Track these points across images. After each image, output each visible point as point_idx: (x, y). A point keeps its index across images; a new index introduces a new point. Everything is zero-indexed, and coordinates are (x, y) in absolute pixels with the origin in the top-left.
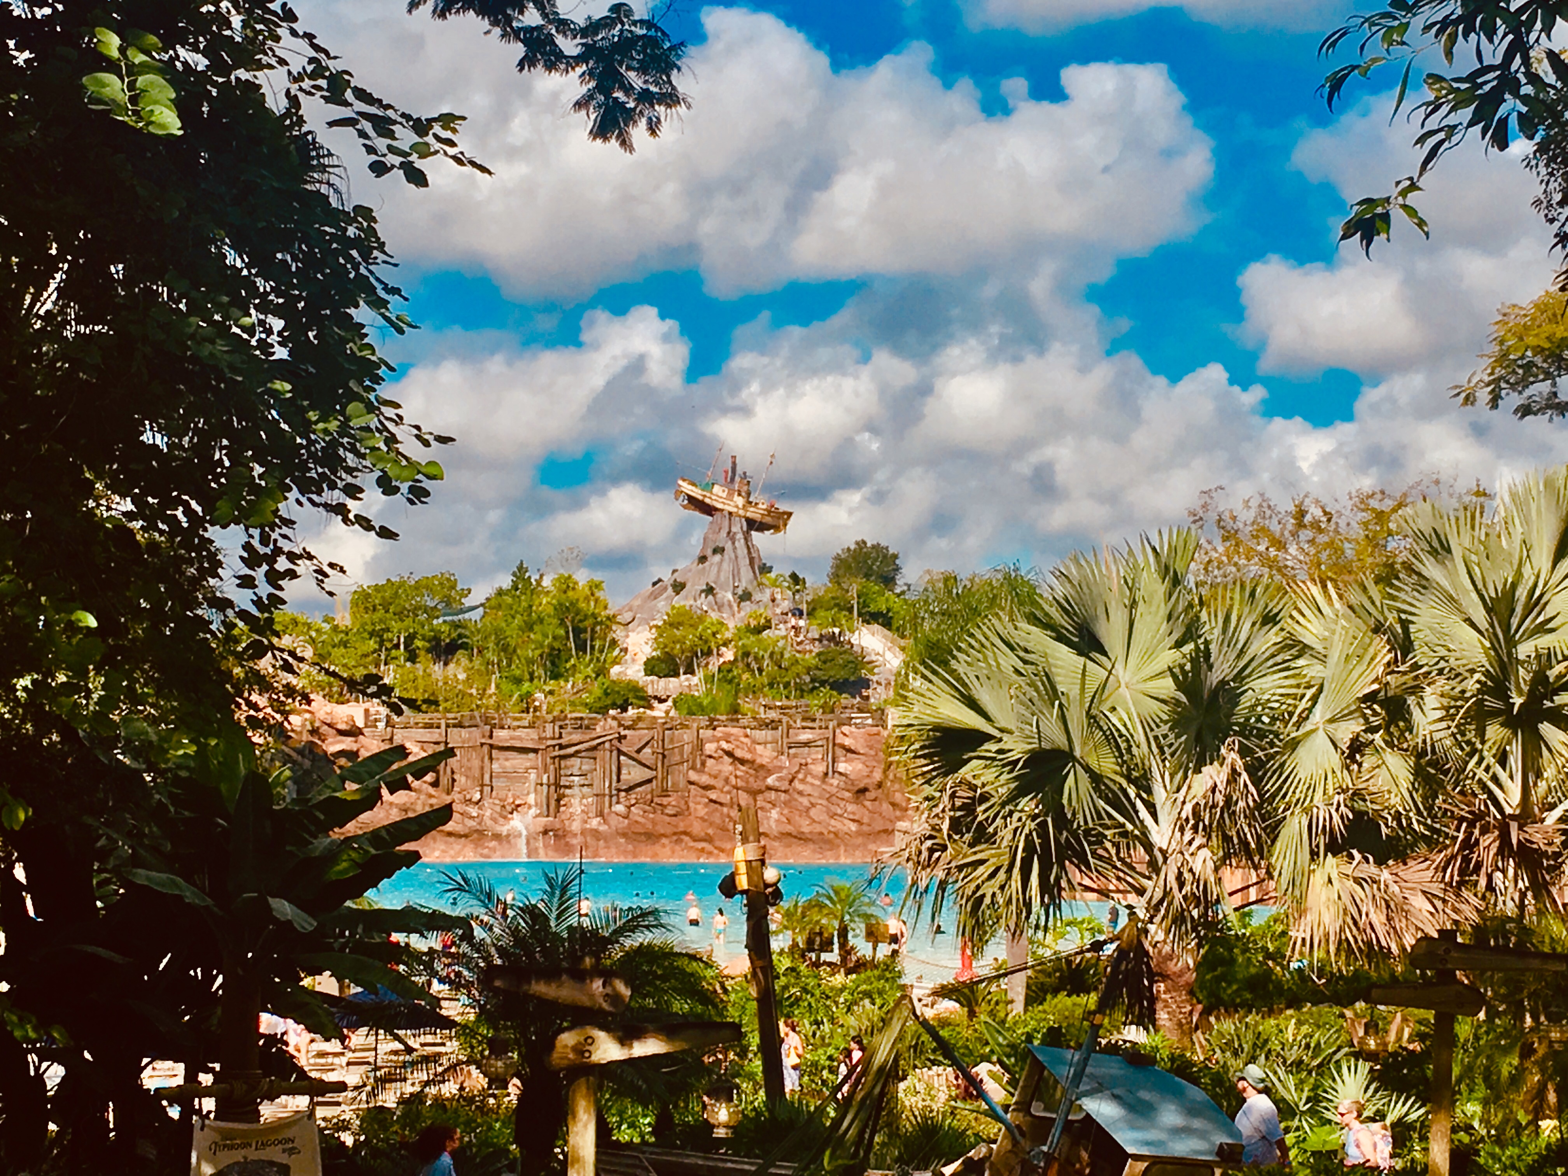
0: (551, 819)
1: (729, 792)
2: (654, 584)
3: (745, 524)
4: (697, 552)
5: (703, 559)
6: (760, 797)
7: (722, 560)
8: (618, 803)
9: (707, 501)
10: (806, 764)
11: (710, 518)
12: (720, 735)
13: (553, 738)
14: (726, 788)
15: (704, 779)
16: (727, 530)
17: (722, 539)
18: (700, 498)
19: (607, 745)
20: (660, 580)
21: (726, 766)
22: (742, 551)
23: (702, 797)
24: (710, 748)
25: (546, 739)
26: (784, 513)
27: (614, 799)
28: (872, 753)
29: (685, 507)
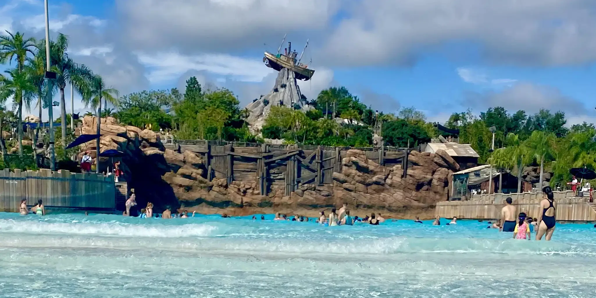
0: (264, 196)
1: (354, 184)
2: (254, 101)
3: (294, 74)
4: (273, 87)
5: (276, 90)
6: (369, 187)
7: (285, 90)
8: (298, 188)
9: (278, 63)
10: (393, 171)
11: (279, 72)
12: (350, 153)
13: (266, 152)
14: (353, 183)
15: (342, 177)
16: (287, 77)
17: (284, 81)
18: (275, 61)
19: (293, 158)
20: (256, 100)
21: (353, 171)
22: (293, 87)
23: (340, 187)
24: (345, 160)
25: (262, 153)
26: (311, 71)
27: (296, 187)
28: (426, 165)
29: (267, 65)
